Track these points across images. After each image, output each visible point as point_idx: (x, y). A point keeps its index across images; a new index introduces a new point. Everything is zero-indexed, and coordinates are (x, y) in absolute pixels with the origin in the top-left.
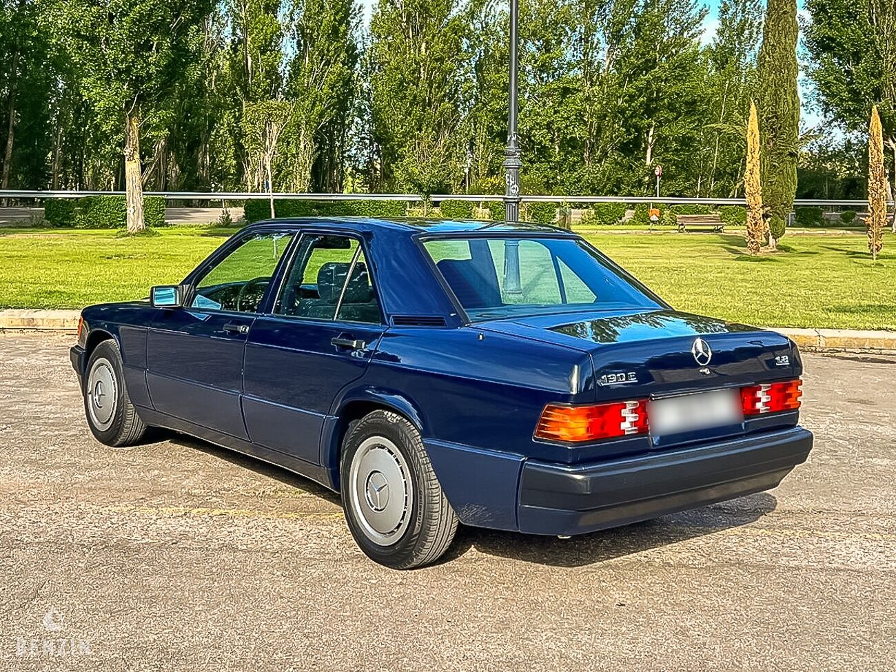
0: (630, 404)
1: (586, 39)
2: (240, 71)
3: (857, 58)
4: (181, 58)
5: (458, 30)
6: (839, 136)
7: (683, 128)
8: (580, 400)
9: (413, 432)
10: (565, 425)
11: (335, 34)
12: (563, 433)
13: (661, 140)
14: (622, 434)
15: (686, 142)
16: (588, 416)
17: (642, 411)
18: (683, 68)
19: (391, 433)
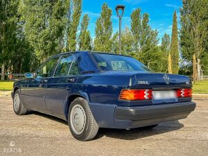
0: (147, 90)
1: (136, 44)
2: (68, 50)
3: (189, 46)
4: (54, 45)
5: (111, 43)
6: (186, 63)
7: (155, 62)
8: (132, 88)
9: (86, 102)
10: (128, 95)
11: (86, 43)
12: (127, 97)
13: (151, 64)
14: (144, 99)
15: (156, 64)
16: (135, 93)
17: (150, 93)
18: (155, 50)
19: (81, 103)
